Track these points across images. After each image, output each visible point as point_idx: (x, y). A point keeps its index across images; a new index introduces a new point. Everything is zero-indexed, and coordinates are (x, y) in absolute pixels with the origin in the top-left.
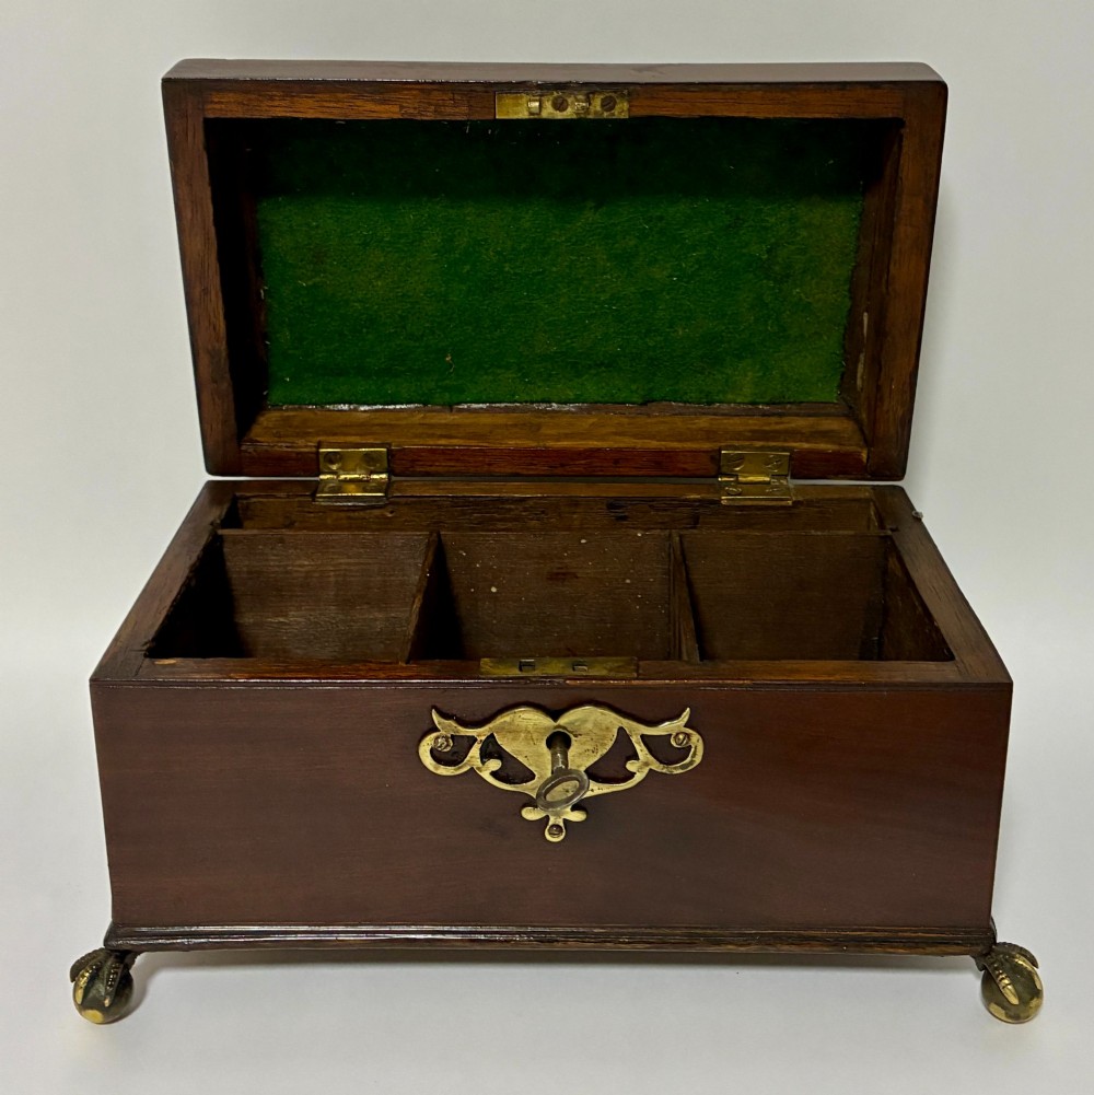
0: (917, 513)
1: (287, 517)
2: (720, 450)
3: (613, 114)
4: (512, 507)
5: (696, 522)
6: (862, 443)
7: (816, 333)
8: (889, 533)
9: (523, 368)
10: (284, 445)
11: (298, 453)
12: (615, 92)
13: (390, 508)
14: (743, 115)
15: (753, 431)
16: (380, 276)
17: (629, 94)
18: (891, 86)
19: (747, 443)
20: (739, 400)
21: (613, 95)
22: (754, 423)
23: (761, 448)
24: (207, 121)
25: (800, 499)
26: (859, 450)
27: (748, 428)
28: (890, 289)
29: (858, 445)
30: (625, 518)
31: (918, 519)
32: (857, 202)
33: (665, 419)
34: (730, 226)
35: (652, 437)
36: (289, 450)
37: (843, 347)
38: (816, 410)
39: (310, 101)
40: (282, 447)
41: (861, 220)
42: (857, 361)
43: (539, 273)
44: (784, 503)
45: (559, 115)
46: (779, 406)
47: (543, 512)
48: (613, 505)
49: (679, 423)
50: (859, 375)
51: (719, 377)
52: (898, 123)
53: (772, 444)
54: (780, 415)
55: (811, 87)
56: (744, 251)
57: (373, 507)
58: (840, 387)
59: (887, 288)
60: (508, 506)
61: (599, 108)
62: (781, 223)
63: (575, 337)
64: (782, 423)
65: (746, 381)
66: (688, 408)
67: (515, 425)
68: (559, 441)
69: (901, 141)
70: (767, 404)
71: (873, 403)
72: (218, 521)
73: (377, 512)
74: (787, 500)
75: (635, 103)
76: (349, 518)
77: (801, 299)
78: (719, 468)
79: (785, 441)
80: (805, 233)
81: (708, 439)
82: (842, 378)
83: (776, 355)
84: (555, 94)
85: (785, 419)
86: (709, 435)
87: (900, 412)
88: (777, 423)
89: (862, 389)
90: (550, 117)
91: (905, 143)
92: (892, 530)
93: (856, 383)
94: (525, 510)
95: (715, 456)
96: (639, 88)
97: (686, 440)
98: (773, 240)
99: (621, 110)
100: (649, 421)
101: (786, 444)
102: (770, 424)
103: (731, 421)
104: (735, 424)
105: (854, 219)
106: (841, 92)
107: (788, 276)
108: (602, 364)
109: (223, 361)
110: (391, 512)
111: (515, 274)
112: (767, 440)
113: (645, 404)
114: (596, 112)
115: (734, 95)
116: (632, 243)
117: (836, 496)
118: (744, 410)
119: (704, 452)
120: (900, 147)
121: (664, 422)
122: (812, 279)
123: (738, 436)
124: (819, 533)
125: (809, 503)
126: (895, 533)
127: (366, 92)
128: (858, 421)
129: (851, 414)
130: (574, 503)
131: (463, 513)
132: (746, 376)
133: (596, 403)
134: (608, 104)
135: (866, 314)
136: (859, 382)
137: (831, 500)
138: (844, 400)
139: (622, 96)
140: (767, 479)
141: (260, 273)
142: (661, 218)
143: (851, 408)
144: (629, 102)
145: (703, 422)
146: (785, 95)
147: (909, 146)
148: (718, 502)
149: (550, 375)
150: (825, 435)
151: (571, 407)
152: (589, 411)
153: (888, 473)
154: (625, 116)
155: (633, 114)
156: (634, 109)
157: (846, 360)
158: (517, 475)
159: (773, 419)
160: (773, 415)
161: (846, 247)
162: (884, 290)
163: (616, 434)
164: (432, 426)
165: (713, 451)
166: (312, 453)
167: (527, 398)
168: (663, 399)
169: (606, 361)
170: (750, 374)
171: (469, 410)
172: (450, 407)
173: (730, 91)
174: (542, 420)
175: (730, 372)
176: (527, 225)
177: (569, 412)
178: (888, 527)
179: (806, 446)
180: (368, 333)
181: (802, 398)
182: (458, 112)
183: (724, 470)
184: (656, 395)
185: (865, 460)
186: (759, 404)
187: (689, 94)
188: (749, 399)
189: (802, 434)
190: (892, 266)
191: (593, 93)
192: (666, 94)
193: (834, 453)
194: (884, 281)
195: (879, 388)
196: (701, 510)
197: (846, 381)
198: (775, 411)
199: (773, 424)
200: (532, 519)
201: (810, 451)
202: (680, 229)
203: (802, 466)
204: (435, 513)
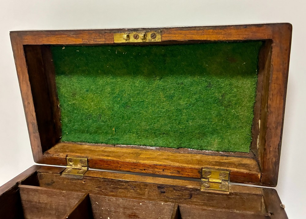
0: (282, 205)
1: (52, 180)
2: (202, 169)
3: (156, 40)
4: (124, 184)
5: (191, 197)
6: (258, 170)
7: (241, 127)
8: (270, 215)
9: (139, 133)
10: (56, 155)
11: (60, 158)
12: (156, 31)
13: (84, 180)
14: (205, 39)
15: (216, 162)
16: (92, 101)
17: (161, 32)
18: (267, 26)
19: (213, 167)
20: (212, 150)
21: (155, 32)
22: (217, 159)
23: (218, 169)
24: (24, 46)
25: (232, 192)
26: (257, 173)
27: (214, 160)
28: (268, 109)
29: (257, 171)
30: (164, 192)
31: (282, 209)
32: (255, 78)
33: (185, 155)
34: (207, 87)
35: (178, 162)
36: (58, 157)
37: (251, 132)
38: (241, 155)
39: (54, 38)
40: (55, 156)
41: (257, 85)
42: (257, 138)
43: (142, 102)
44: (226, 193)
45: (136, 41)
46: (227, 152)
47: (135, 187)
48: (160, 187)
49: (189, 157)
50: (258, 143)
51: (205, 140)
52: (270, 41)
53: (222, 168)
54: (227, 156)
55: (232, 27)
56: (213, 95)
57: (78, 179)
58: (250, 146)
59: (267, 110)
60: (123, 184)
61: (150, 38)
62: (226, 86)
63: (155, 124)
64: (228, 159)
65: (215, 142)
66: (194, 151)
67: (133, 153)
68: (144, 160)
69: (272, 49)
70: (223, 151)
71: (263, 155)
72: (21, 182)
73: (80, 181)
74: (227, 191)
75: (163, 35)
76: (71, 182)
77: (235, 114)
78: (202, 176)
79: (228, 167)
80: (235, 90)
81: (198, 164)
82: (251, 144)
83: (226, 134)
84: (134, 33)
85: (229, 158)
86: (199, 162)
87: (274, 160)
88: (226, 159)
89: (259, 148)
90: (133, 42)
91: (273, 50)
92: (271, 214)
93: (256, 146)
94: (129, 186)
95: (200, 171)
96: (164, 29)
97: (190, 164)
98: (223, 92)
99: (158, 39)
100: (179, 155)
101: (228, 169)
102: (223, 159)
103: (209, 157)
104: (210, 158)
105: (254, 85)
106: (245, 29)
107: (229, 105)
108: (164, 133)
109: (36, 126)
110: (84, 182)
111: (135, 102)
112: (221, 166)
113: (178, 148)
114: (149, 40)
115: (201, 31)
116: (172, 92)
117: (248, 192)
118: (214, 153)
119: (196, 169)
120: (271, 52)
121: (183, 156)
122: (239, 106)
123: (210, 163)
124: (238, 212)
125: (236, 194)
126: (273, 215)
127: (71, 34)
128: (257, 161)
129: (255, 158)
130: (146, 185)
131: (108, 184)
132: (215, 141)
133: (162, 147)
134: (153, 36)
135: (259, 120)
136: (258, 146)
137: (245, 193)
138: (252, 152)
139: (158, 33)
140: (220, 181)
141: (57, 99)
142: (182, 83)
143: (255, 155)
144: (161, 35)
145: (198, 157)
146: (222, 31)
147: (275, 51)
148: (199, 190)
149: (147, 136)
150: (244, 166)
151: (154, 148)
152: (159, 150)
153: (269, 184)
154: (160, 40)
155: (163, 40)
156: (163, 38)
157: (252, 137)
158: (129, 171)
159: (225, 158)
160: (225, 156)
161: (251, 95)
162: (266, 110)
163: (165, 159)
164: (105, 152)
165: (199, 169)
166: (64, 158)
167: (139, 144)
168: (185, 147)
169: (165, 133)
170: (216, 140)
171: (120, 147)
172: (114, 145)
173: (200, 30)
174: (142, 152)
175: (209, 139)
176: (137, 85)
177: (152, 150)
178: (269, 212)
179: (236, 170)
180: (89, 120)
181: (236, 150)
182: (101, 41)
183: (204, 176)
184: (183, 145)
185: (260, 177)
186: (220, 151)
187: (183, 31)
188: (216, 149)
189: (235, 164)
190: (269, 101)
191: (148, 32)
192: (175, 31)
193: (247, 173)
194: (266, 106)
195: (265, 149)
196: (193, 192)
197: (253, 145)
198: (226, 154)
199: (225, 160)
200: (131, 189)
201: (237, 172)
202: (189, 88)
203: (234, 178)
204: (99, 184)
